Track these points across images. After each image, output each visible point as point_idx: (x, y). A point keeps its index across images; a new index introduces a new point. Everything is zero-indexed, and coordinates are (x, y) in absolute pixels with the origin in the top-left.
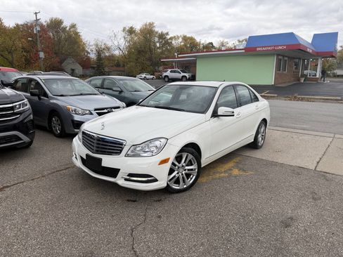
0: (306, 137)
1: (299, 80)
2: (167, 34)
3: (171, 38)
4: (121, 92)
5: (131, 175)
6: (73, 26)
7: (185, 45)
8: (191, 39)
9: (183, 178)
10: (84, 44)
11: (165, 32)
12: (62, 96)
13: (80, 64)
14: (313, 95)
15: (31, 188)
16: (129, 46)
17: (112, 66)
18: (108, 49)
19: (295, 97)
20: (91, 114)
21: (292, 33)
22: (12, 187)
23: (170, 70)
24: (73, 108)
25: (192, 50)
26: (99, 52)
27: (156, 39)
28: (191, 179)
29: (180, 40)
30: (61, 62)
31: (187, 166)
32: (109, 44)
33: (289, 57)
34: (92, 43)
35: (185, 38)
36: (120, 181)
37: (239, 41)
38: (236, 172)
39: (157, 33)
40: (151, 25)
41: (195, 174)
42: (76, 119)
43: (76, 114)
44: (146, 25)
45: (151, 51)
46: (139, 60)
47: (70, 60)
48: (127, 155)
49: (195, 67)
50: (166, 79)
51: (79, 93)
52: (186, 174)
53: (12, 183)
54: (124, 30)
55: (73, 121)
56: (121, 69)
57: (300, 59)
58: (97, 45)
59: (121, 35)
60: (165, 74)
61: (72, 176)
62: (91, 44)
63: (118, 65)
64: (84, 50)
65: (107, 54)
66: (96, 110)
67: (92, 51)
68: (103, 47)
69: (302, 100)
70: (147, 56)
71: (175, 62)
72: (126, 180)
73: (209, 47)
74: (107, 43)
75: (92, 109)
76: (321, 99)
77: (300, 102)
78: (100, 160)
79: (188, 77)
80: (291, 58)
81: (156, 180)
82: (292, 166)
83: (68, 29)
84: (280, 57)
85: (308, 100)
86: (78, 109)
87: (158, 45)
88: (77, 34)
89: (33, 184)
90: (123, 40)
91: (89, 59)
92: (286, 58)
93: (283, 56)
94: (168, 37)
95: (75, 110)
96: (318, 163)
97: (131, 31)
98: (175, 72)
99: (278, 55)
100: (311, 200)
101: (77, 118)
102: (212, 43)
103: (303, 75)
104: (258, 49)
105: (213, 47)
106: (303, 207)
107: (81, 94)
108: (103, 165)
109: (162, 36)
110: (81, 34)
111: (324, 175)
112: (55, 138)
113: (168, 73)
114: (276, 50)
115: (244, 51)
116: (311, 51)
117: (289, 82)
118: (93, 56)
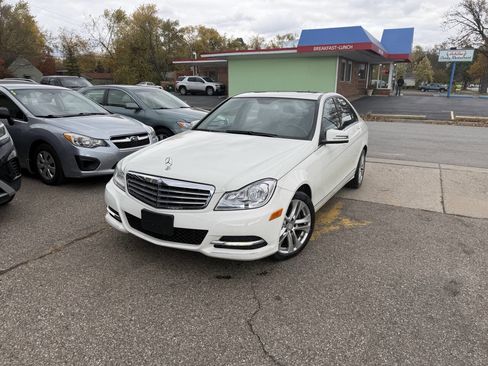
0: (406, 169)
1: (366, 93)
2: (176, 23)
3: (182, 30)
4: (138, 110)
5: (224, 238)
6: (23, 6)
7: (203, 41)
8: (212, 32)
9: (293, 236)
10: (42, 36)
11: (173, 20)
12: (50, 117)
13: (38, 68)
14: (390, 113)
15: (45, 271)
16: (117, 41)
17: (92, 72)
18: (84, 44)
19: (369, 116)
20: (107, 145)
21: (360, 27)
22: (10, 273)
23: (187, 78)
24: (77, 136)
25: (214, 48)
26: (70, 49)
27: (160, 31)
28: (302, 237)
29: (196, 33)
30: (7, 64)
31: (298, 219)
32: (85, 37)
33: (353, 61)
34: (56, 34)
35: (203, 31)
36: (207, 248)
37: (279, 38)
38: (347, 223)
39: (160, 21)
40: (151, 8)
41: (308, 230)
42: (82, 154)
43: (82, 145)
44: (143, 9)
45: (152, 47)
46: (136, 62)
47: (21, 62)
48: (218, 208)
49: (227, 73)
50: (183, 91)
51: (78, 113)
52: (296, 231)
53: (7, 266)
54: (106, 15)
55: (78, 157)
56: (108, 76)
57: (366, 64)
58: (64, 38)
59: (103, 23)
60: (180, 83)
61: (107, 247)
62: (53, 36)
63: (100, 70)
64: (42, 45)
65: (81, 53)
66: (113, 138)
67: (57, 47)
68: (74, 41)
69: (378, 119)
70: (147, 56)
71: (194, 65)
72: (216, 246)
73: (238, 44)
74: (82, 35)
75: (107, 137)
76: (401, 118)
77: (375, 122)
78: (171, 218)
79: (215, 88)
80: (357, 63)
81: (265, 244)
82: (414, 209)
83: (13, 10)
84: (344, 61)
85: (386, 120)
86: (85, 138)
87: (162, 39)
88: (29, 19)
89: (47, 264)
90: (106, 30)
91: (51, 60)
92: (350, 63)
93: (347, 60)
94: (178, 28)
95: (80, 140)
96: (442, 202)
97: (119, 16)
98: (194, 80)
99: (341, 58)
100: (463, 255)
101: (84, 152)
102: (241, 40)
103: (371, 87)
104: (315, 49)
105: (243, 44)
106: (459, 265)
107: (81, 115)
108: (175, 226)
109: (168, 26)
110: (36, 19)
111: (459, 218)
112: (45, 186)
113: (185, 82)
114: (339, 51)
115: (295, 51)
116: (382, 53)
117: (354, 95)
118: (59, 55)
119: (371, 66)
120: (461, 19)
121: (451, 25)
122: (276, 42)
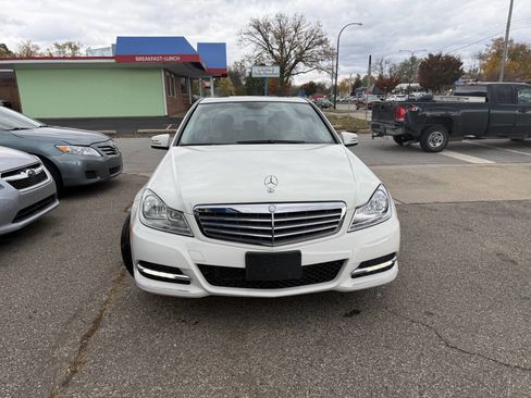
5: (363, 265)
21: (183, 38)
33: (175, 75)
37: (57, 46)
48: (351, 228)
57: (186, 77)
72: (355, 276)
78: (298, 254)
80: (178, 76)
84: (167, 74)
92: (173, 76)
93: (171, 73)
99: (166, 70)
102: (4, 46)
104: (137, 59)
108: (303, 264)
114: (164, 62)
115: (113, 61)
119: (191, 79)
120: (254, 39)
121: (246, 43)
122: (54, 51)
